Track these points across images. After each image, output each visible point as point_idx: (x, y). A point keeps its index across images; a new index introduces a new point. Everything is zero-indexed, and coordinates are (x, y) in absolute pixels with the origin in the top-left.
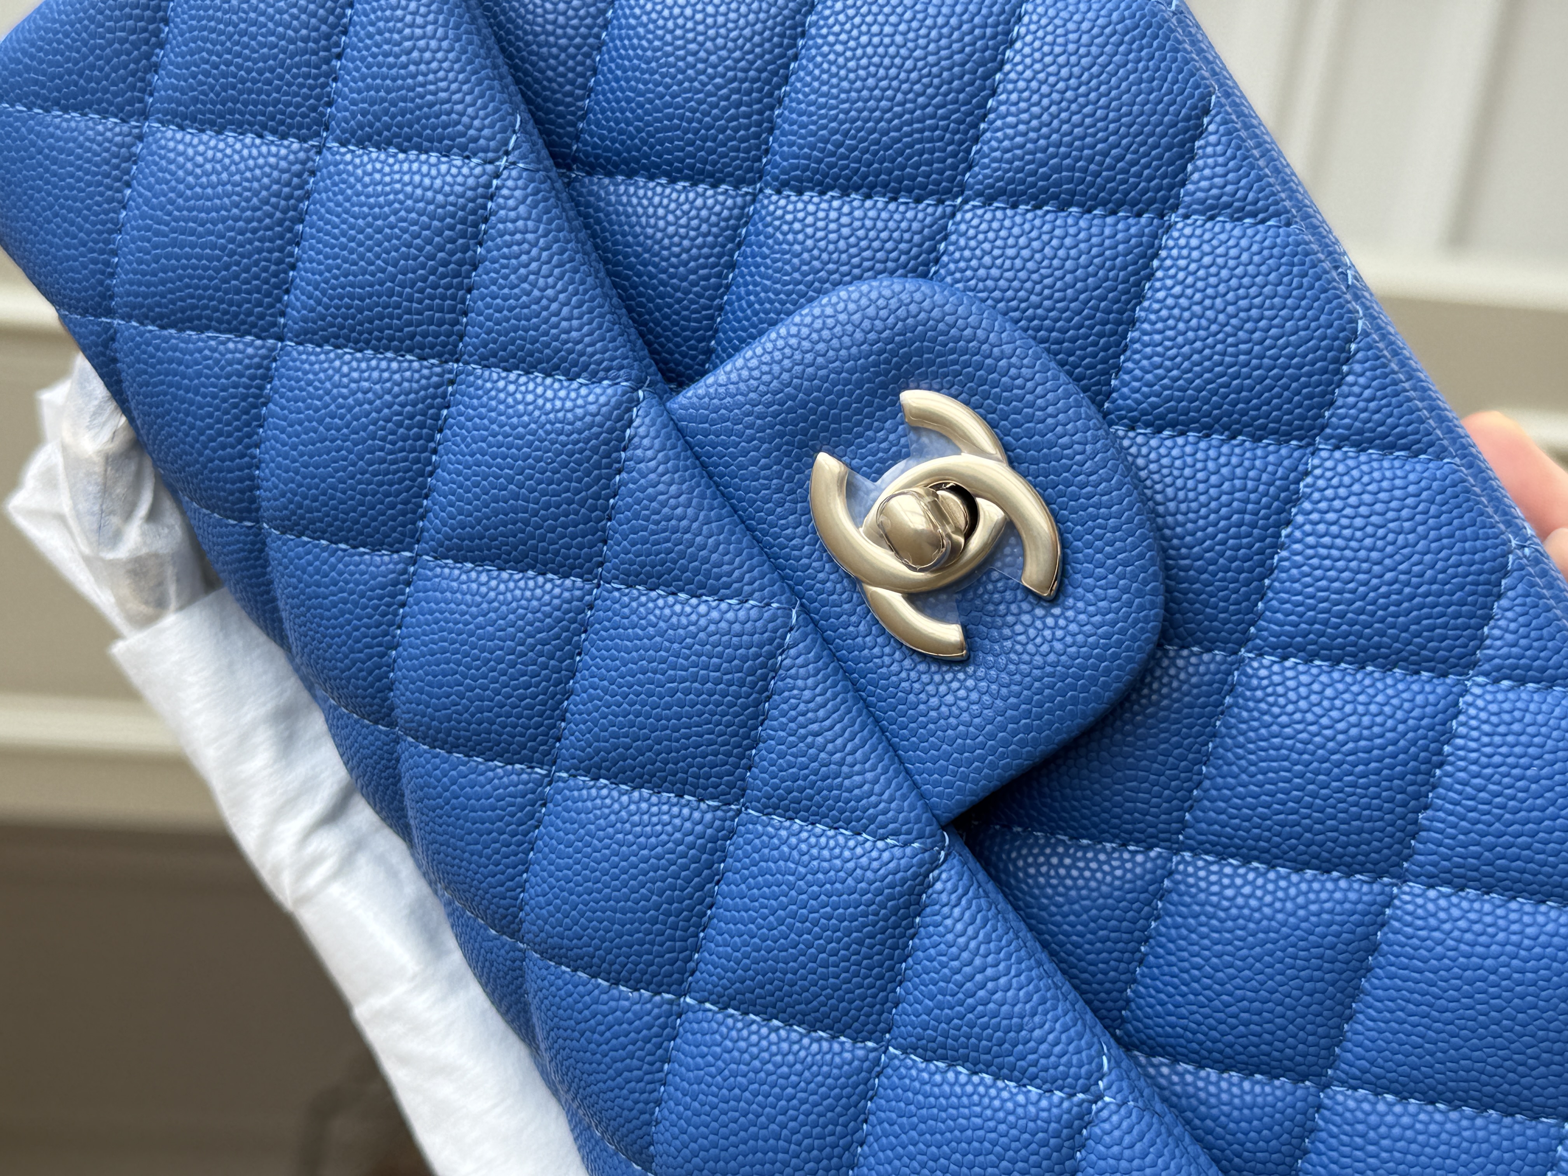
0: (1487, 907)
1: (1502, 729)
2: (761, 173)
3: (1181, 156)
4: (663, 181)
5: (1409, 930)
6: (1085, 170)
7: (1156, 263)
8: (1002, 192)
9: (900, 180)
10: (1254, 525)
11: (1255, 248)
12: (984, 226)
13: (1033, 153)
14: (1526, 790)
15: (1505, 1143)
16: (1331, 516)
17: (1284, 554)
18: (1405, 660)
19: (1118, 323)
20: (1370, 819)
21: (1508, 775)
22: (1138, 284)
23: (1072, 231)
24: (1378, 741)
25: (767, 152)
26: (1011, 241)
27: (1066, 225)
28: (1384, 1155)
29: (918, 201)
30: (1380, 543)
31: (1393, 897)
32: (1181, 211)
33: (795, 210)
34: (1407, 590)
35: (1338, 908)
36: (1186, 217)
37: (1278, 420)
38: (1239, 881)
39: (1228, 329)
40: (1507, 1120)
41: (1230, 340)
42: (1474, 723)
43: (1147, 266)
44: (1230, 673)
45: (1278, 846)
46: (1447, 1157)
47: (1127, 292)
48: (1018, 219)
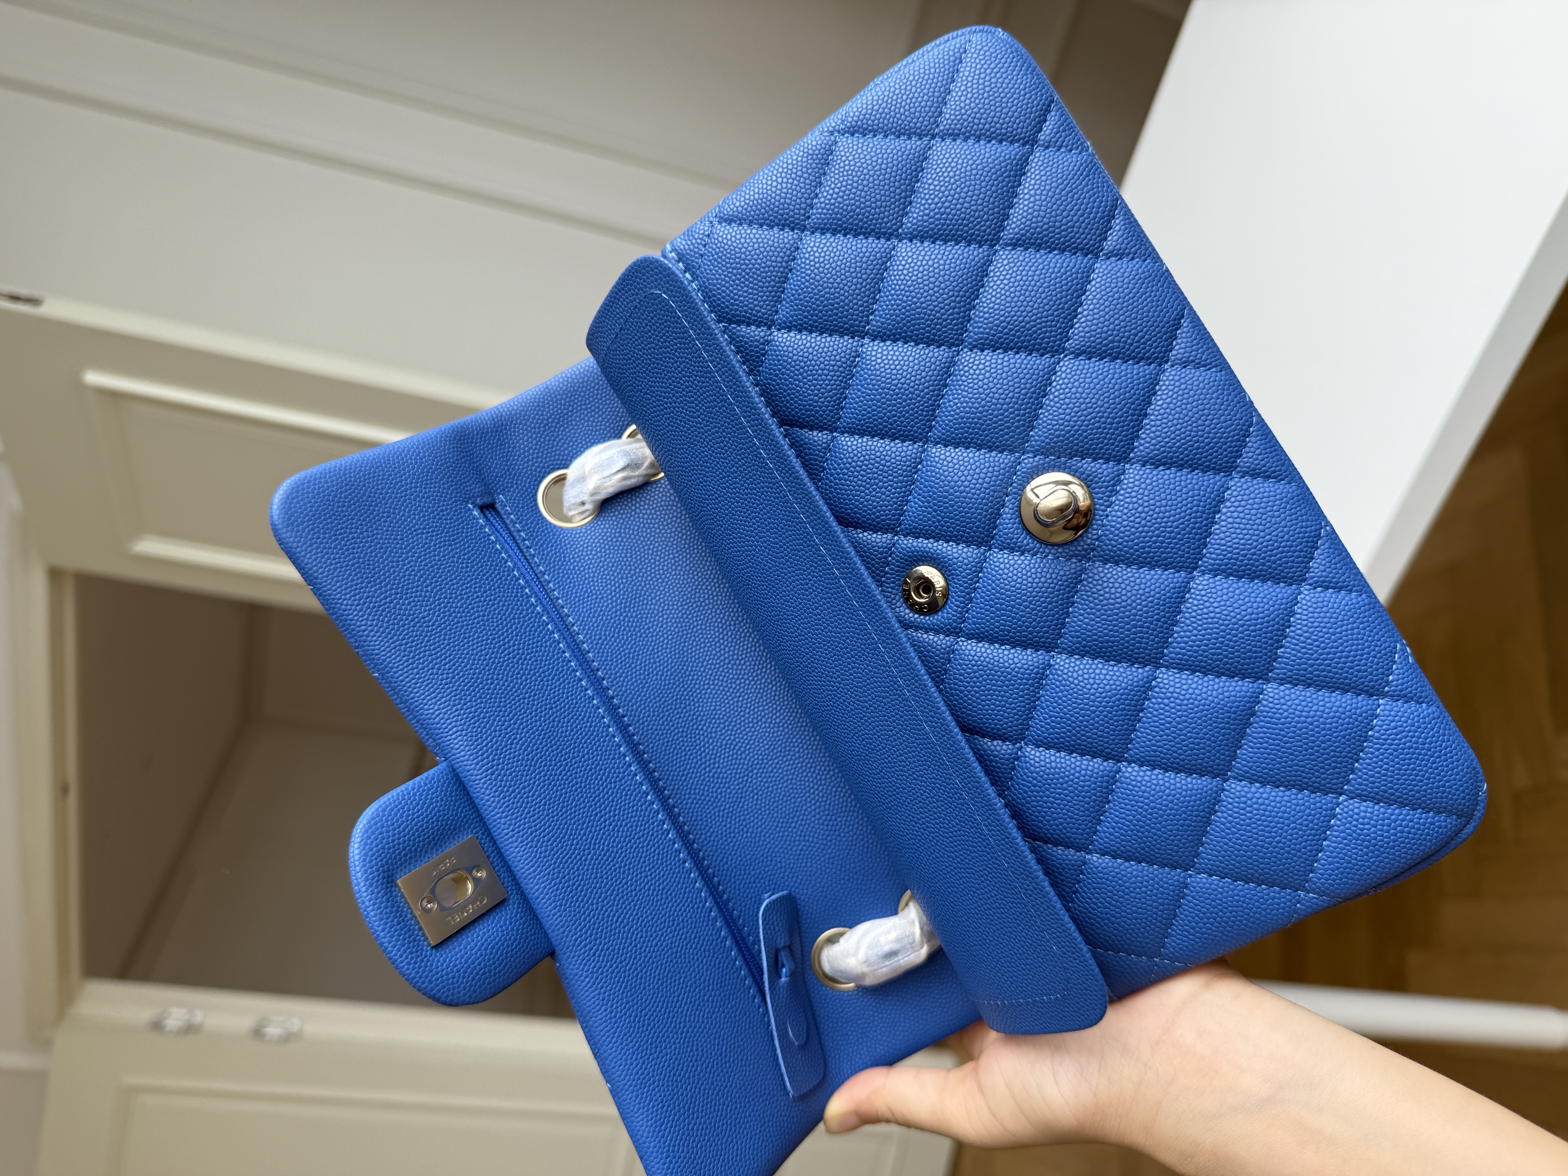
0: (1308, 694)
1: (1318, 610)
2: (963, 341)
3: (1171, 337)
4: (912, 344)
5: (1271, 705)
6: (1125, 342)
7: (1157, 387)
8: (1084, 352)
9: (1034, 345)
10: (1203, 512)
11: (1206, 381)
12: (1075, 368)
13: (1101, 333)
14: (1329, 639)
15: (1312, 806)
16: (1240, 509)
17: (1217, 526)
18: (1273, 577)
19: (1140, 415)
20: (1256, 652)
21: (1321, 632)
22: (1149, 397)
23: (1118, 371)
24: (1261, 615)
25: (966, 331)
26: (1088, 375)
27: (1115, 368)
28: (1255, 812)
29: (1042, 355)
30: (1263, 522)
31: (1263, 690)
32: (1169, 363)
33: (980, 359)
34: (1276, 544)
35: (1238, 695)
36: (1172, 366)
37: (1215, 463)
38: (1190, 682)
39: (1193, 419)
40: (1313, 795)
41: (1194, 425)
42: (1305, 607)
43: (1153, 389)
44: (1189, 583)
45: (1210, 665)
46: (1285, 812)
47: (1144, 401)
48: (1092, 365)
